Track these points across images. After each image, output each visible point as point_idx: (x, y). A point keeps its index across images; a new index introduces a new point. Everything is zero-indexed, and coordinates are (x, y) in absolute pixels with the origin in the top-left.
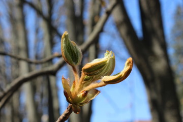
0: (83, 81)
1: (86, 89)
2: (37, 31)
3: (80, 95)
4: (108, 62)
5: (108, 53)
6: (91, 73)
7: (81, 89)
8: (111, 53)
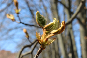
0: (45, 34)
1: (47, 37)
2: (65, 14)
3: (44, 41)
4: (54, 24)
5: (55, 19)
6: (48, 30)
7: (45, 38)
8: (56, 20)
